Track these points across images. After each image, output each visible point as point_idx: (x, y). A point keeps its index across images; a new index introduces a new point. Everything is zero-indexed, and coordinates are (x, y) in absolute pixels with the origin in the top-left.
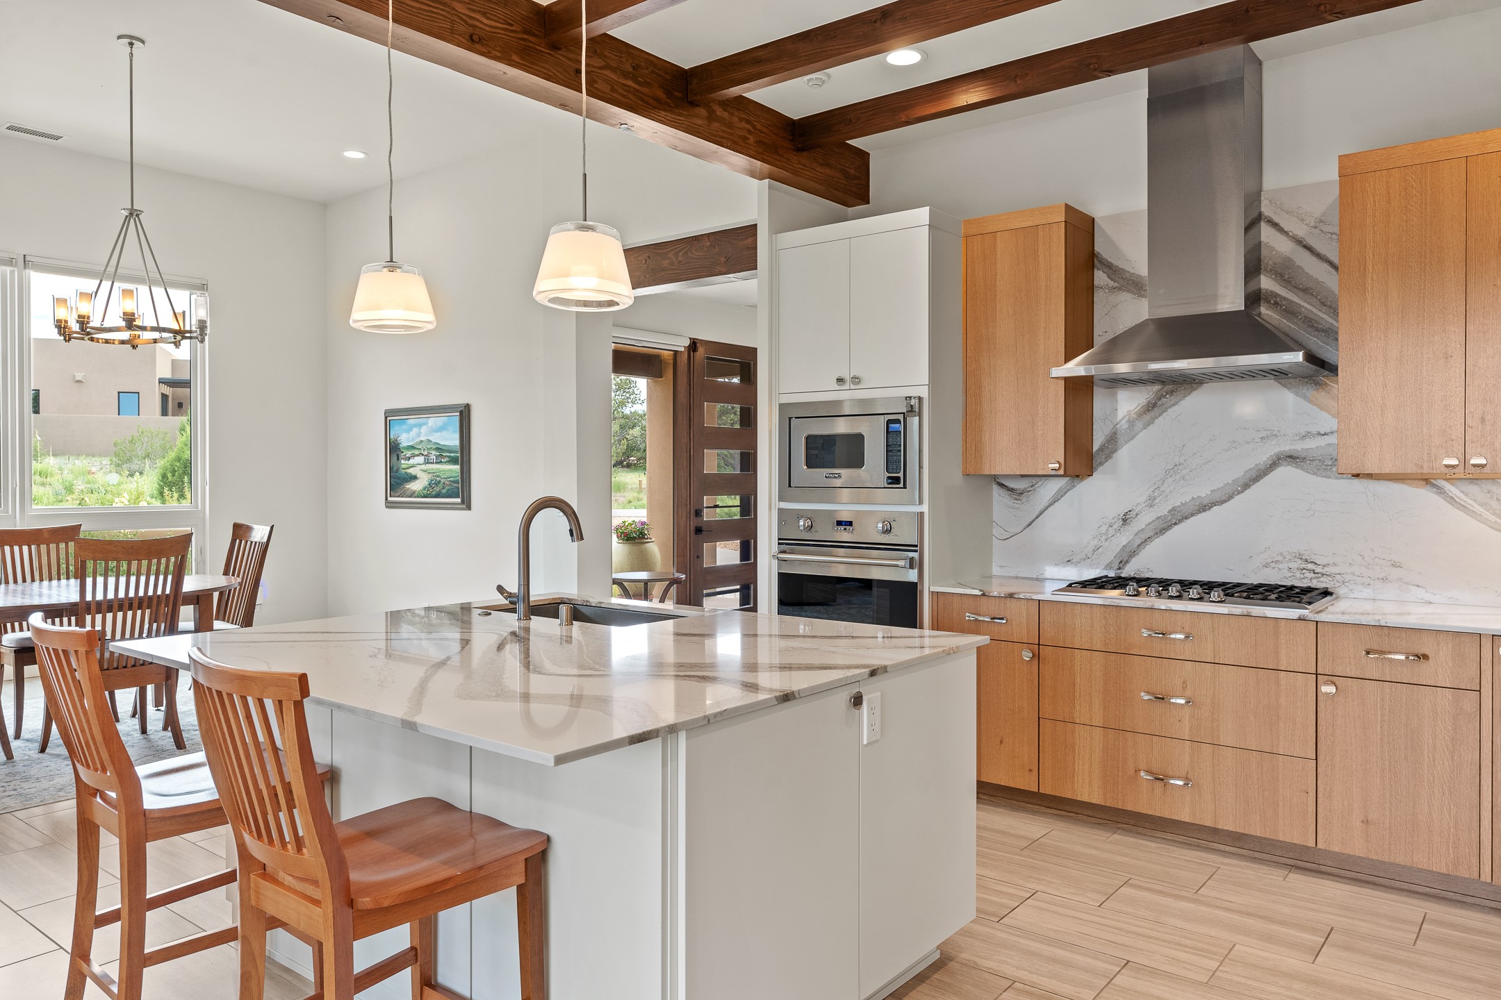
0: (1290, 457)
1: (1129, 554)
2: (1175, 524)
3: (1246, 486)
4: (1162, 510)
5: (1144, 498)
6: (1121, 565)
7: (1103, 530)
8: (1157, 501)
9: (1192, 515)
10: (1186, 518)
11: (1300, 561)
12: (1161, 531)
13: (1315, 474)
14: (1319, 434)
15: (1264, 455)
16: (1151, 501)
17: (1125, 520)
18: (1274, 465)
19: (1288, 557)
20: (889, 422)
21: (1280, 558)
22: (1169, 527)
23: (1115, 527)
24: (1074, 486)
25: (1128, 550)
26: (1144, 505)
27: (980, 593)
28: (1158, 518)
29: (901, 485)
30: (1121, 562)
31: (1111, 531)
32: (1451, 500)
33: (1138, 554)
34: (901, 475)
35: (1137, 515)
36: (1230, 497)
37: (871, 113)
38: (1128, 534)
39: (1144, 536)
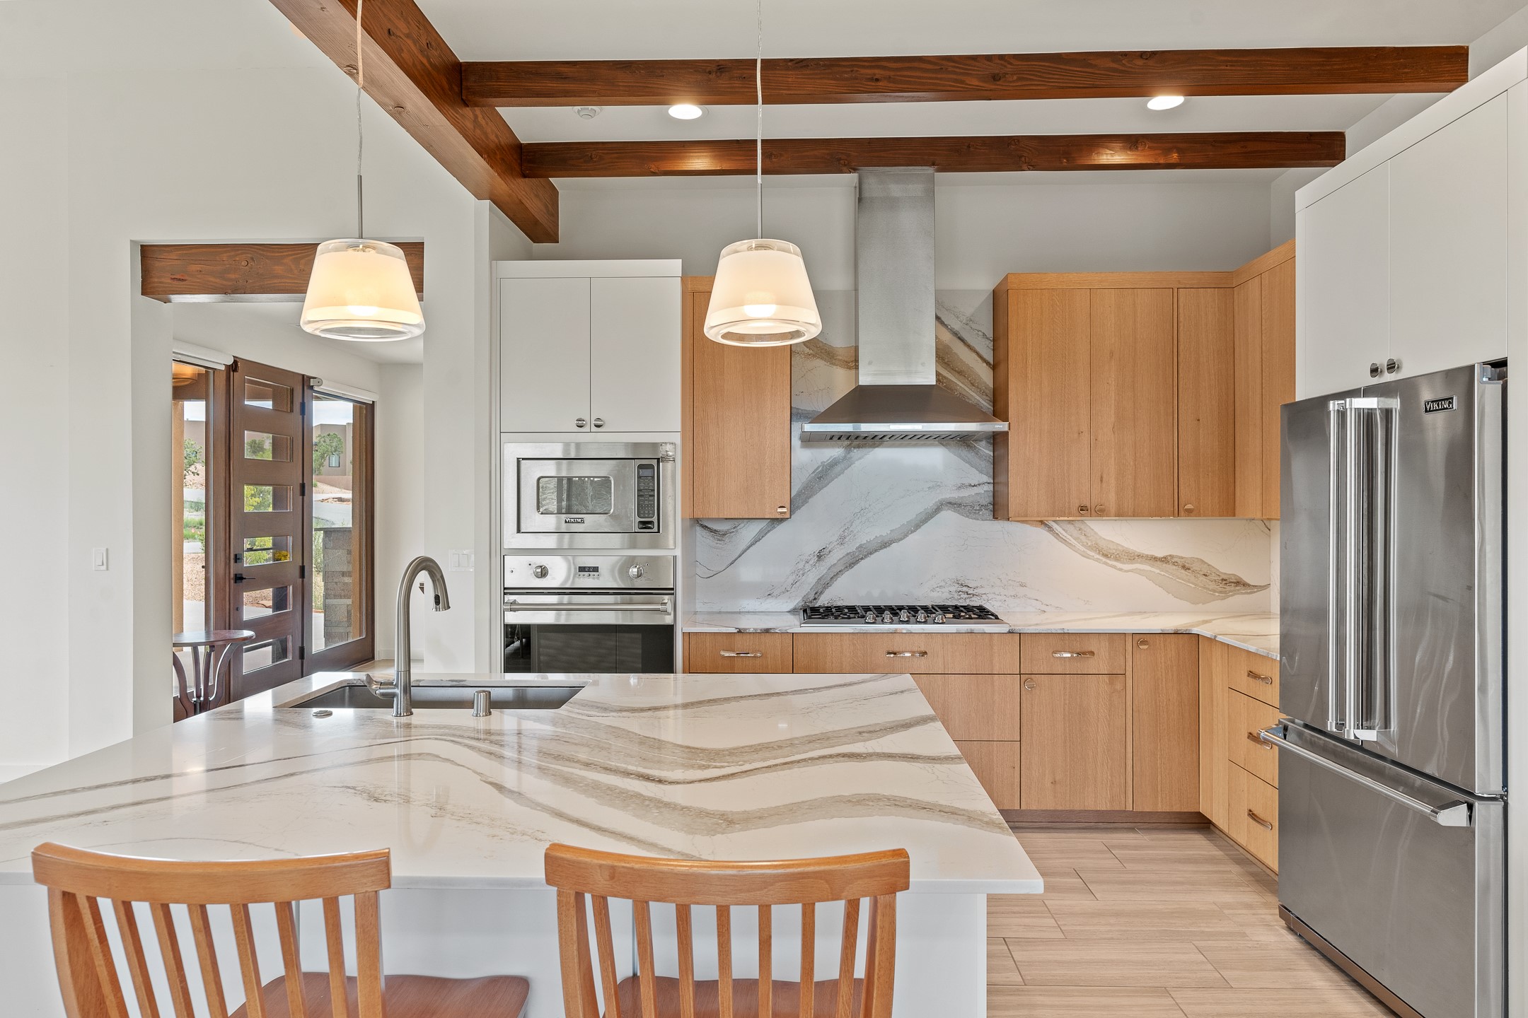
0: (950, 503)
1: (824, 584)
2: (862, 559)
3: (918, 527)
4: (851, 547)
5: (836, 538)
6: (816, 596)
7: (801, 566)
8: (846, 540)
9: (876, 551)
10: (871, 554)
11: (957, 586)
12: (850, 565)
13: (967, 517)
14: (970, 485)
15: (929, 502)
16: (842, 541)
17: (819, 557)
18: (937, 510)
19: (949, 583)
20: (641, 467)
21: (943, 584)
22: (857, 562)
23: (811, 562)
24: (774, 527)
25: (822, 582)
26: (836, 543)
27: (736, 631)
28: (848, 554)
29: (655, 529)
30: (816, 593)
31: (808, 567)
32: (1057, 535)
33: (831, 585)
34: (655, 519)
35: (830, 552)
36: (906, 536)
37: (615, 155)
38: (823, 569)
39: (836, 570)
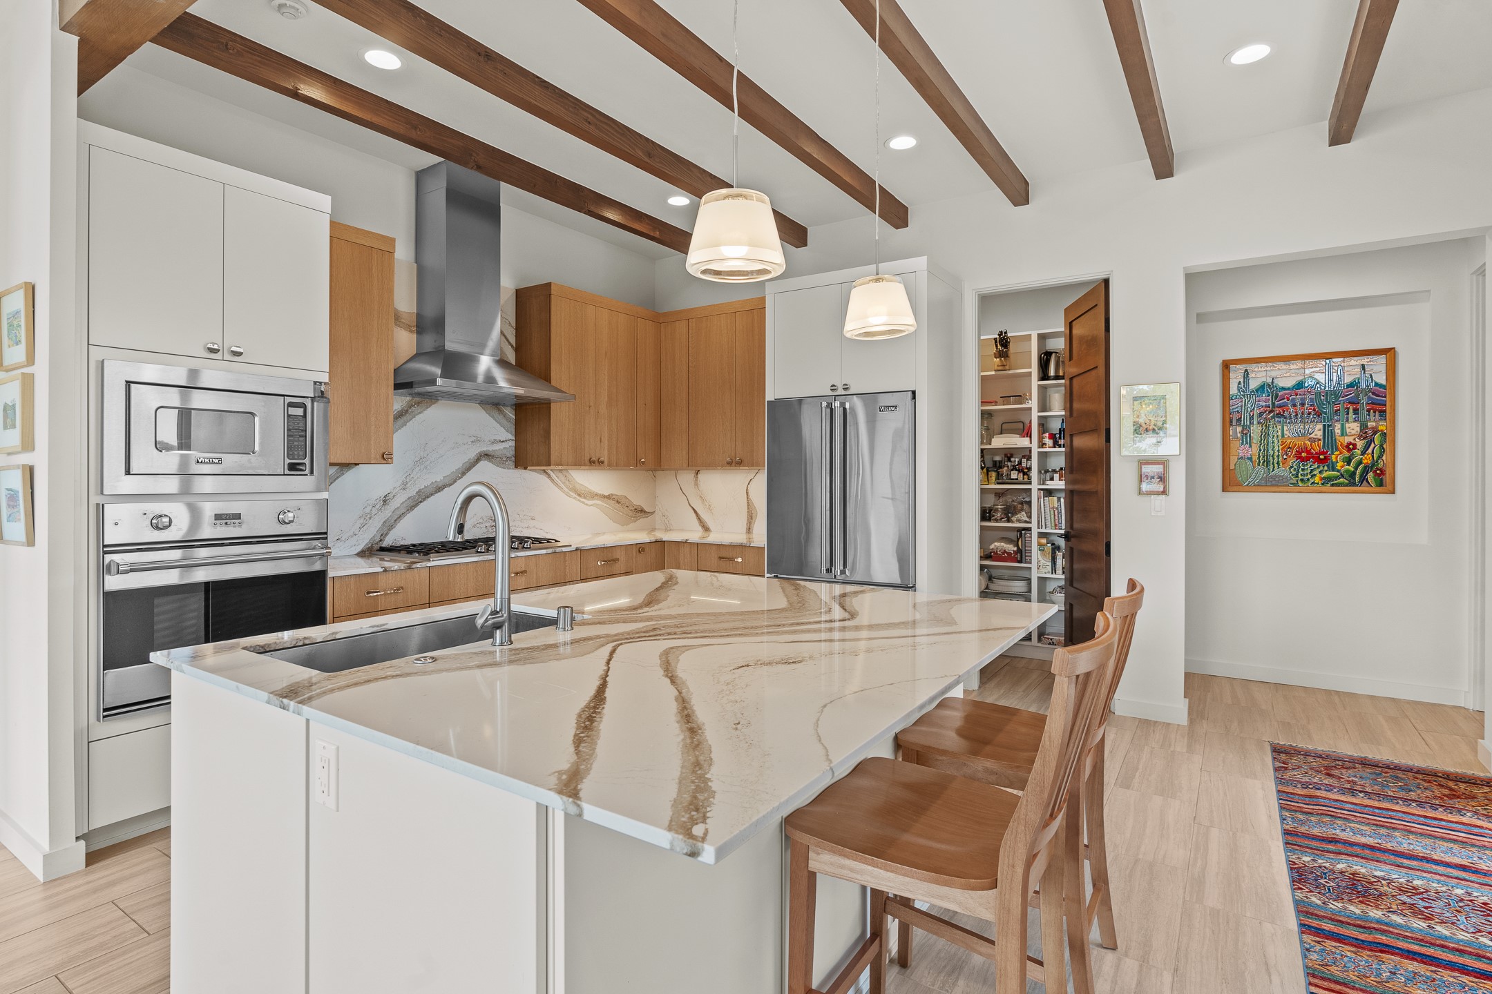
0: (486, 455)
1: (389, 526)
2: (421, 502)
3: (463, 474)
4: (412, 492)
5: (399, 483)
6: (382, 537)
7: (368, 510)
8: (408, 485)
9: (432, 495)
10: (428, 497)
11: (491, 521)
12: (411, 508)
13: (498, 466)
14: (500, 441)
15: (472, 454)
16: (404, 486)
17: (385, 501)
18: (478, 460)
19: (486, 519)
20: (291, 405)
21: (481, 521)
22: (417, 505)
23: (377, 507)
24: (343, 474)
25: (387, 525)
26: (399, 489)
27: (381, 570)
28: (409, 498)
29: (307, 472)
30: (382, 535)
31: (374, 510)
32: (553, 480)
33: (395, 527)
34: (307, 461)
35: (394, 496)
36: (455, 482)
38: (387, 512)
39: (399, 513)
